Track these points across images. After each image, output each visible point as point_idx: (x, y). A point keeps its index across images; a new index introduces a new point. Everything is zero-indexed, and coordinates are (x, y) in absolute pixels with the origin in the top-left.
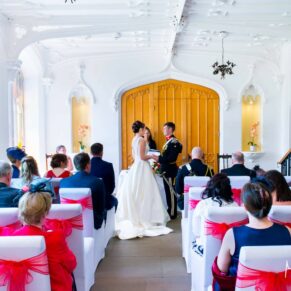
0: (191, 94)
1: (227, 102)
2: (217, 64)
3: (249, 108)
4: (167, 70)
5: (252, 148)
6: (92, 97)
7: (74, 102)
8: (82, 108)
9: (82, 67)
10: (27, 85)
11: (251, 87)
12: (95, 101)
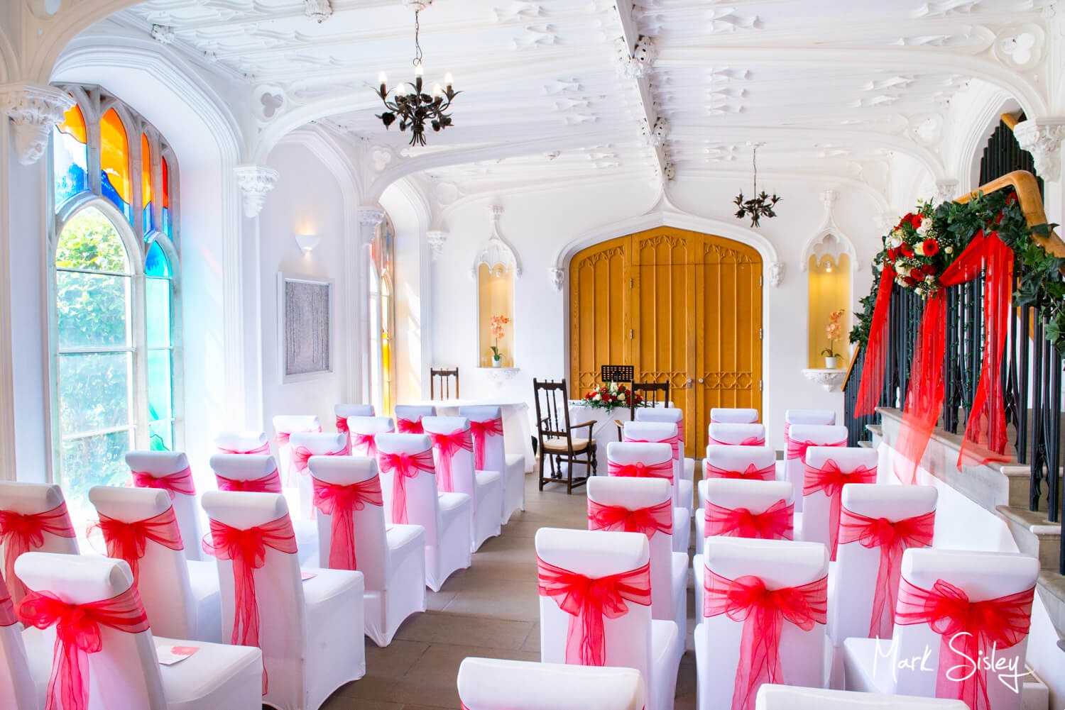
0: (705, 255)
1: (776, 270)
2: (741, 198)
3: (827, 282)
4: (656, 209)
5: (829, 361)
6: (514, 264)
7: (484, 274)
8: (499, 284)
9: (498, 208)
10: (400, 243)
11: (829, 238)
12: (520, 271)
